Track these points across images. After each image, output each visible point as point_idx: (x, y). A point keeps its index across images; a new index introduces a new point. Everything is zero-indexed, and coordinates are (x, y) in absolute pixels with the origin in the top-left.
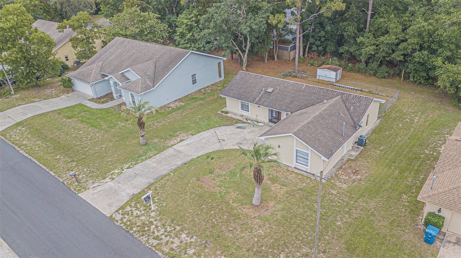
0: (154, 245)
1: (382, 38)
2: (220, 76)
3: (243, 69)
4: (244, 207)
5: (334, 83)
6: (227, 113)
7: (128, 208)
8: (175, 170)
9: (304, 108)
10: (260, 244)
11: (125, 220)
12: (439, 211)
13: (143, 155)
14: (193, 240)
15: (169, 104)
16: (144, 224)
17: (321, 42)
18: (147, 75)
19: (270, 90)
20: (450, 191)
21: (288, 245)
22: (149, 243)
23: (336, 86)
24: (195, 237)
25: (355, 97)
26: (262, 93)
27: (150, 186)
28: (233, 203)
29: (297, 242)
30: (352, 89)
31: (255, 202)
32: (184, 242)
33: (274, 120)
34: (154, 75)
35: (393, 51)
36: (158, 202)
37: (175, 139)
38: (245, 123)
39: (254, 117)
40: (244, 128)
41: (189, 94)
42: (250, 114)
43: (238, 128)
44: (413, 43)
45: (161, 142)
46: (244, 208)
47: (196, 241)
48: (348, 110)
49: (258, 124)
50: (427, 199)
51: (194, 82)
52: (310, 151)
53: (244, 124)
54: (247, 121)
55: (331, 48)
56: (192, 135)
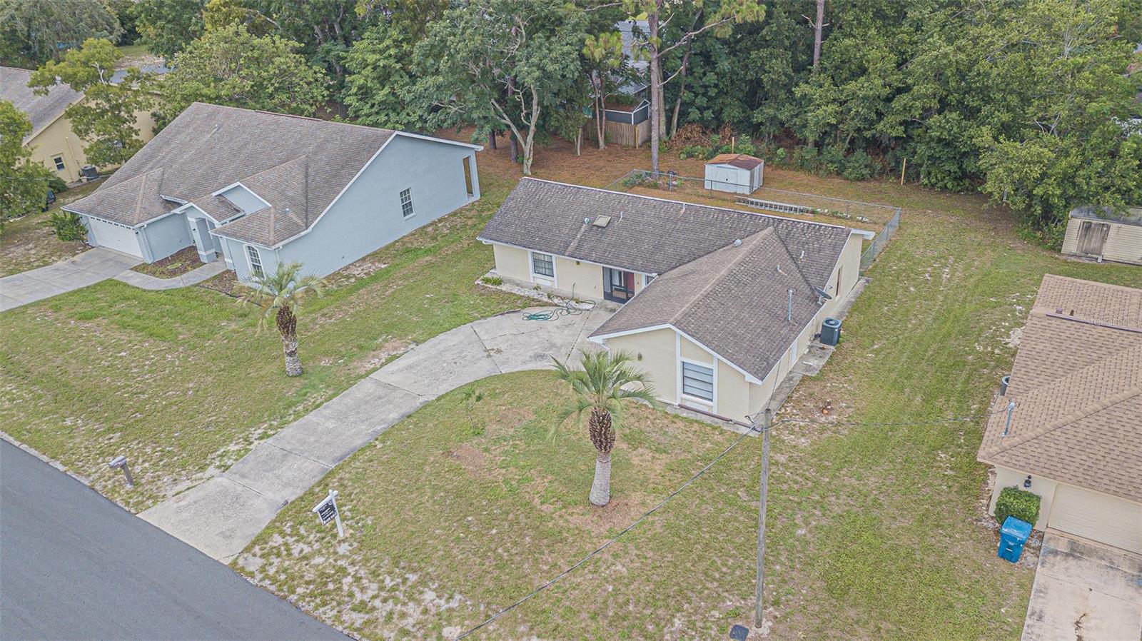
0: (357, 625)
1: (852, 86)
2: (470, 192)
3: (525, 171)
4: (570, 511)
5: (747, 196)
6: (498, 282)
7: (277, 540)
8: (386, 435)
9: (689, 261)
10: (621, 599)
11: (272, 571)
12: (1028, 482)
13: (298, 402)
14: (454, 604)
15: (347, 268)
16: (322, 574)
17: (710, 99)
18: (287, 197)
19: (602, 221)
20: (1048, 435)
21: (690, 594)
22: (342, 622)
23: (752, 203)
24: (458, 597)
25: (808, 228)
26: (583, 230)
27: (326, 477)
28: (542, 503)
29: (709, 585)
30: (791, 209)
31: (597, 496)
32: (433, 611)
33: (616, 294)
34: (306, 197)
35: (880, 115)
36: (352, 518)
37: (374, 357)
38: (545, 304)
39: (567, 290)
40: (545, 318)
41: (397, 241)
42: (556, 283)
43: (530, 317)
44: (925, 96)
45: (339, 365)
46: (571, 514)
47: (463, 607)
48: (795, 260)
49: (578, 306)
50: (998, 457)
51: (407, 209)
52: (715, 363)
53: (545, 308)
54: (551, 300)
55: (733, 112)
56: (417, 343)
